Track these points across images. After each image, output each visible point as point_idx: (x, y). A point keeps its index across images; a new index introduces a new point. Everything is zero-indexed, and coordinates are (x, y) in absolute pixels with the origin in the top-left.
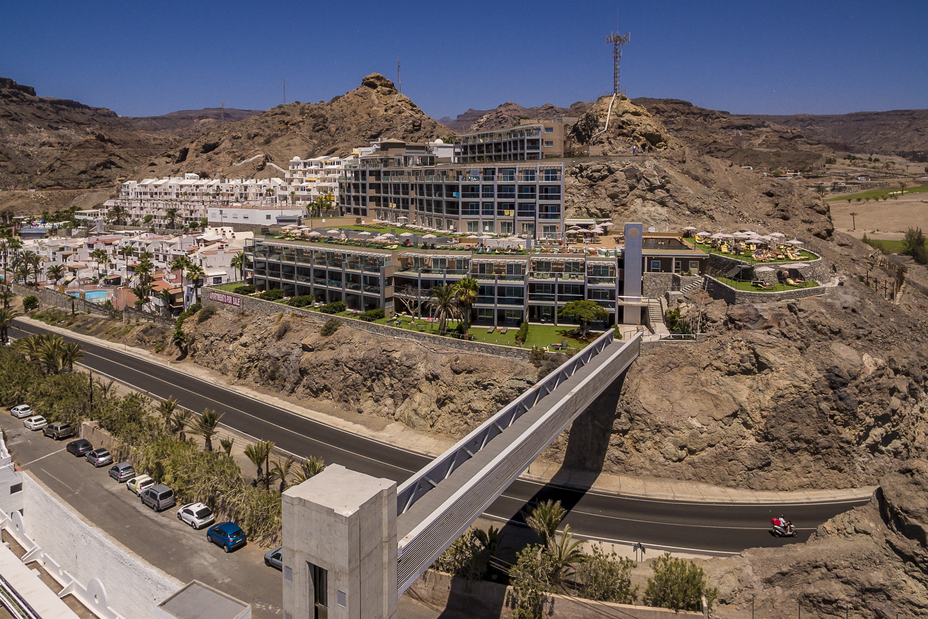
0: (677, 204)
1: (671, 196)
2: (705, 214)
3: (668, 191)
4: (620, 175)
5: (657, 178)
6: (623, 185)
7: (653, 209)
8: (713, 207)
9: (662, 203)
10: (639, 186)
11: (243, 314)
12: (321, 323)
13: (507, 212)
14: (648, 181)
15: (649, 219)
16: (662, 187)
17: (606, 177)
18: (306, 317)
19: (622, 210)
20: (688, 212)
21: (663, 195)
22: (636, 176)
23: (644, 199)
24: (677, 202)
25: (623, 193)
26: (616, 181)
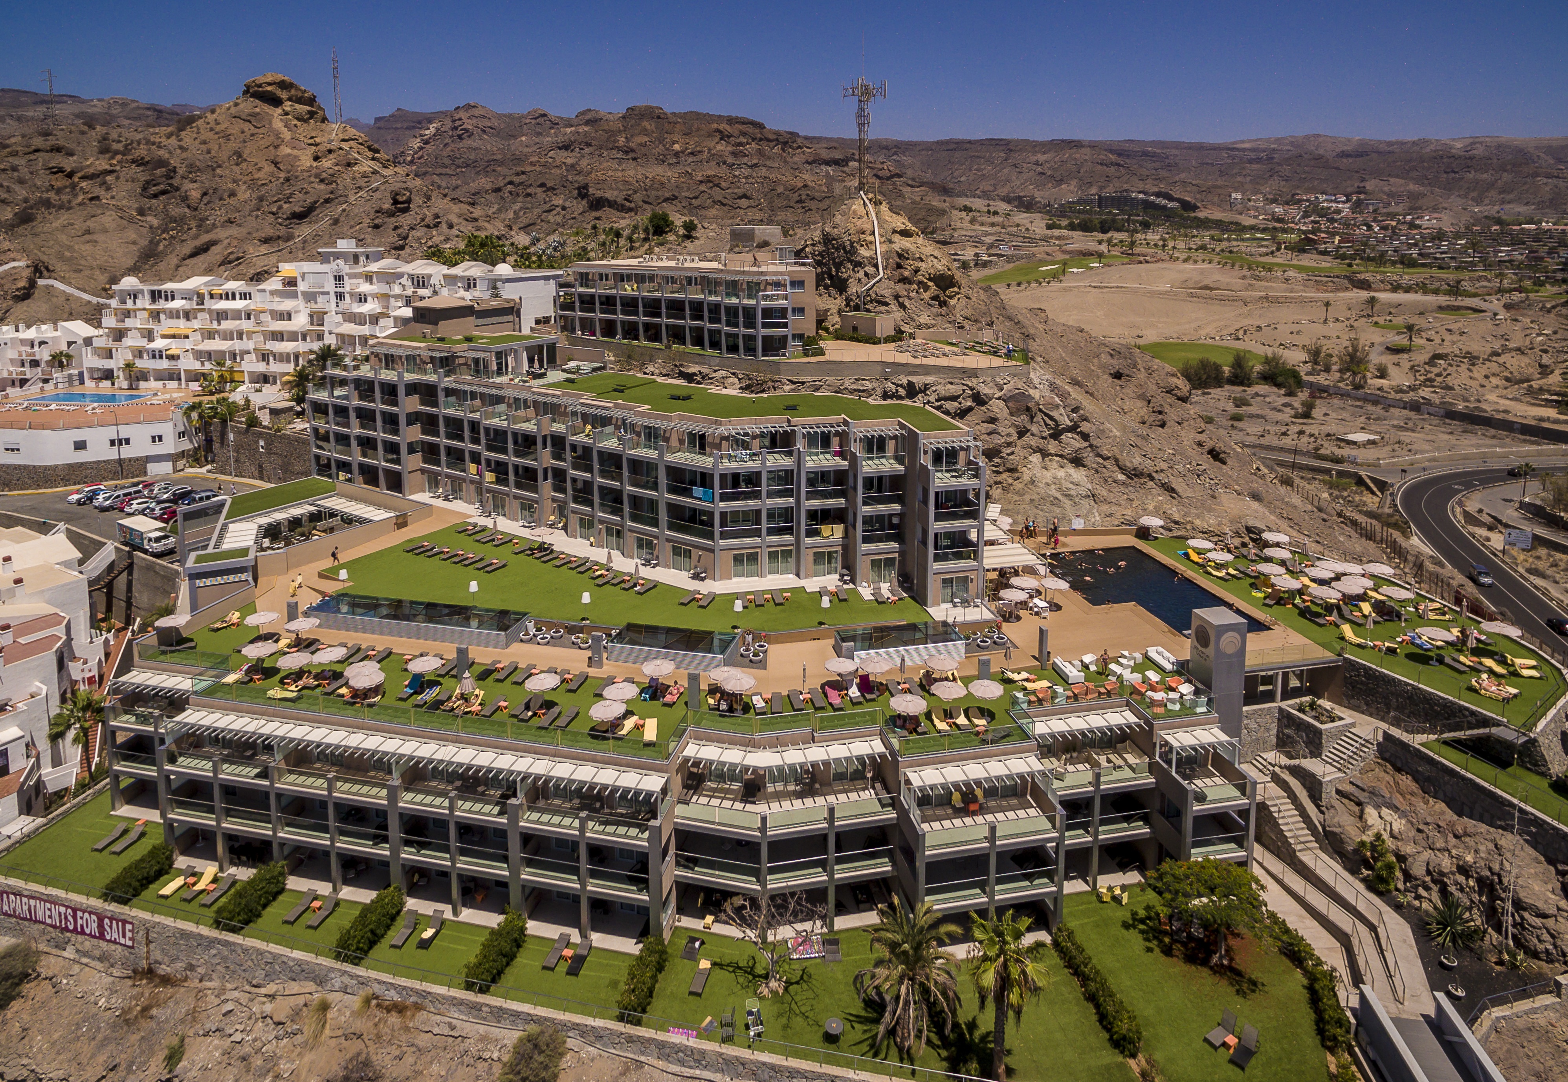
0: (1100, 460)
1: (1091, 446)
2: (1152, 478)
3: (1085, 437)
4: (998, 408)
5: (1062, 411)
6: (1006, 428)
7: (1061, 473)
8: (1164, 466)
9: (1077, 462)
10: (1034, 429)
11: (150, 973)
12: (484, 1039)
13: (826, 530)
14: (1051, 418)
15: (1058, 495)
16: (1073, 429)
17: (970, 409)
18: (418, 1007)
19: (1010, 481)
20: (1121, 477)
21: (1077, 445)
22: (1028, 409)
23: (1044, 454)
24: (1100, 456)
25: (1009, 444)
26: (993, 420)
